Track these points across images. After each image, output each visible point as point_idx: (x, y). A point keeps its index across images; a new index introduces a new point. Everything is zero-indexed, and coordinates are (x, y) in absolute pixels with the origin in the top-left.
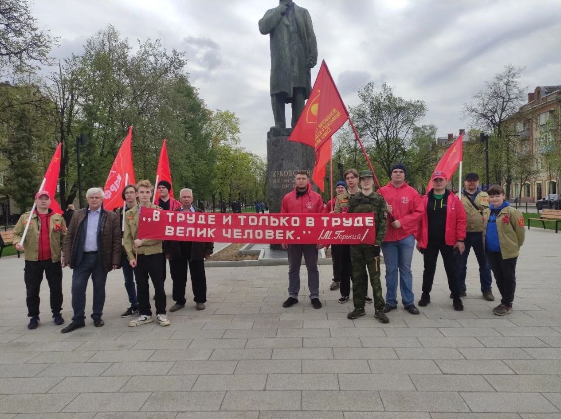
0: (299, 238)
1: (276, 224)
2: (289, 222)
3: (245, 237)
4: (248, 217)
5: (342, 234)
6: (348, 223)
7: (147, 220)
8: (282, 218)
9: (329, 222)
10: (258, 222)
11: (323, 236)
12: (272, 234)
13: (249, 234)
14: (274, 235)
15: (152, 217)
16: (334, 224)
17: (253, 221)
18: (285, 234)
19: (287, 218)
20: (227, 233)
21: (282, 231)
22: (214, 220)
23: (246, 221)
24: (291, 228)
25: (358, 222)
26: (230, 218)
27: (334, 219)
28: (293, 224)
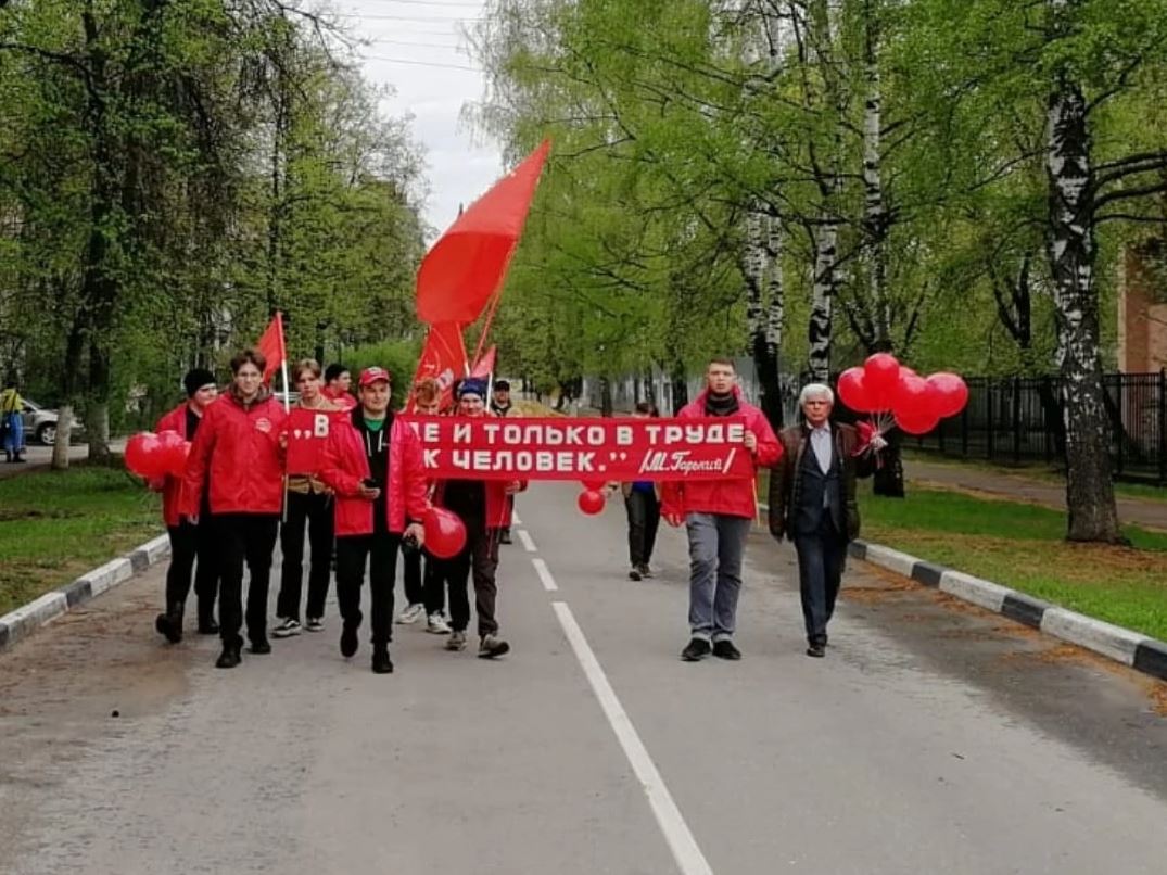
0: (602, 468)
1: (559, 441)
2: (583, 436)
3: (498, 468)
4: (502, 427)
5: (686, 459)
6: (695, 436)
8: (569, 429)
9: (661, 435)
10: (523, 437)
11: (649, 463)
12: (550, 461)
13: (504, 459)
14: (555, 461)
15: (313, 430)
16: (669, 439)
17: (512, 434)
18: (575, 459)
19: (580, 429)
20: (461, 457)
21: (570, 454)
22: (436, 432)
23: (499, 435)
24: (586, 448)
25: (715, 434)
26: (468, 428)
27: (669, 429)
28: (591, 440)
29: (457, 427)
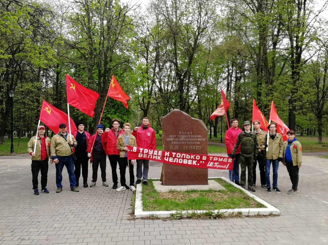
0: (198, 164)
1: (189, 158)
2: (195, 157)
3: (174, 161)
5: (218, 164)
6: (221, 160)
7: (130, 151)
8: (192, 156)
10: (181, 156)
11: (209, 164)
12: (187, 161)
13: (176, 160)
14: (188, 162)
15: (133, 150)
16: (214, 160)
17: (179, 155)
19: (194, 156)
20: (166, 159)
21: (191, 161)
22: (161, 153)
23: (176, 155)
24: (195, 160)
25: (225, 160)
26: (169, 153)
27: (215, 158)
28: (197, 158)
29: (166, 152)
